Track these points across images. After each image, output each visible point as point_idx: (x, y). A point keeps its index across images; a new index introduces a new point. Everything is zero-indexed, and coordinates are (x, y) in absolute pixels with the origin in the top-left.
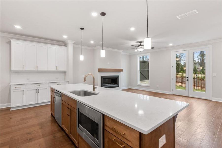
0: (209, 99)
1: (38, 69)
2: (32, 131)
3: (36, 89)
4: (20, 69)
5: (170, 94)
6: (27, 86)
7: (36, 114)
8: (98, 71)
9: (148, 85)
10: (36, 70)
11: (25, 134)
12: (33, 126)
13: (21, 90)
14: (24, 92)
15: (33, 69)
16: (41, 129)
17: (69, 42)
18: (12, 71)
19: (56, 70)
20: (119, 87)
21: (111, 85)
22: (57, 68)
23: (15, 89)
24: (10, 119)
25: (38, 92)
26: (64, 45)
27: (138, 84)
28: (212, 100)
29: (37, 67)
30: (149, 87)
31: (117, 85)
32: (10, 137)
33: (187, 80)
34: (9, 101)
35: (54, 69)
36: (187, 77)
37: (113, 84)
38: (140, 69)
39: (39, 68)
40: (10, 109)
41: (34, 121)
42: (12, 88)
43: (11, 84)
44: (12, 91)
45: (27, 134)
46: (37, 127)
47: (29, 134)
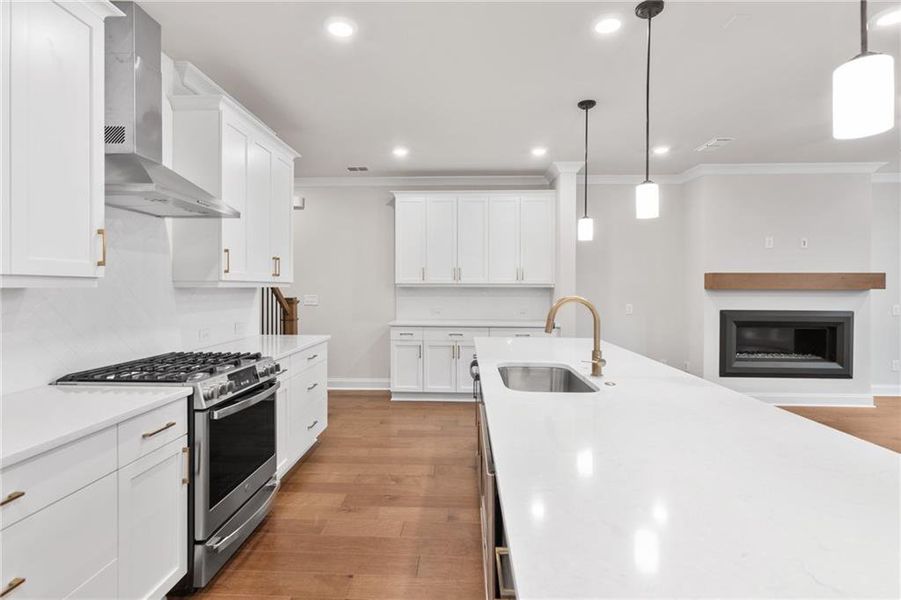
1: (462, 278)
2: (407, 476)
3: (452, 344)
4: (416, 280)
6: (427, 332)
7: (442, 427)
8: (706, 288)
10: (454, 282)
11: (389, 478)
13: (413, 343)
14: (421, 352)
15: (448, 280)
16: (433, 476)
17: (560, 171)
18: (398, 286)
19: (515, 282)
20: (849, 377)
22: (520, 274)
23: (400, 337)
24: (381, 423)
26: (548, 183)
29: (457, 273)
32: (357, 474)
34: (387, 373)
35: (508, 279)
37: (809, 357)
39: (463, 274)
40: (391, 397)
42: (395, 334)
43: (391, 323)
44: (393, 344)
45: (393, 480)
46: (425, 470)
47: (397, 480)
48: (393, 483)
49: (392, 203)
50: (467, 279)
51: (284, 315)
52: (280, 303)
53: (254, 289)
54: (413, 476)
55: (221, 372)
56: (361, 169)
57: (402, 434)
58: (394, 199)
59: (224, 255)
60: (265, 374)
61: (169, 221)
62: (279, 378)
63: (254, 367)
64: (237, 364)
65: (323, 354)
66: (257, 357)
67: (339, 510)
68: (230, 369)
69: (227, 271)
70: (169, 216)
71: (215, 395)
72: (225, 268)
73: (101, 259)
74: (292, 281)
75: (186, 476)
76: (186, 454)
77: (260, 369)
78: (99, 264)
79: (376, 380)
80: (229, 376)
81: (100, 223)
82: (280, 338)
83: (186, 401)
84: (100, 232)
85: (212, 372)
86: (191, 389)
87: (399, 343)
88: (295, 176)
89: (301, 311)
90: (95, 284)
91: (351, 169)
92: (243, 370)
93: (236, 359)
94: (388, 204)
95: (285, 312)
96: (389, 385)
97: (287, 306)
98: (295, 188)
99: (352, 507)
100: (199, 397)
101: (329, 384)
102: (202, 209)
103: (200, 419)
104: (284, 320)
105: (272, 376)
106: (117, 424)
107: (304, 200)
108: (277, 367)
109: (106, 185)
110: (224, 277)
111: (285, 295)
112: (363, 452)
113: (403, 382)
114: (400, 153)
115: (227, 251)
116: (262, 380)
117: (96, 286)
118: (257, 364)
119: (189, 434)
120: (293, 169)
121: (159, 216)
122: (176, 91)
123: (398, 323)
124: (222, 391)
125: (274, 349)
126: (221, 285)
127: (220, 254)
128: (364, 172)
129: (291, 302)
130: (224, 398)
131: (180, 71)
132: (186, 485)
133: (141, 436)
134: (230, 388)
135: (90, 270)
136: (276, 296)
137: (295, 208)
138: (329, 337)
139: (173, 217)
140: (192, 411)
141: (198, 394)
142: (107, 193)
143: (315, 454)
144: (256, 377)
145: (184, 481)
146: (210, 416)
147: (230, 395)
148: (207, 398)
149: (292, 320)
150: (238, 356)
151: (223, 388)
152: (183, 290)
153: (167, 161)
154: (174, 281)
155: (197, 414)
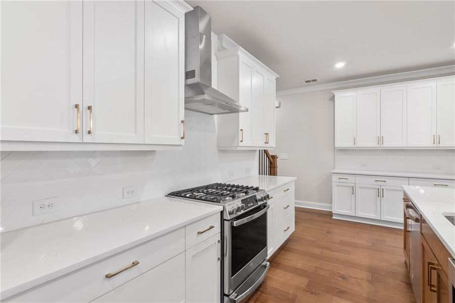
1: (385, 143)
2: (351, 277)
3: (377, 187)
4: (349, 144)
6: (358, 179)
7: (372, 243)
10: (378, 146)
11: (338, 275)
12: (358, 266)
13: (348, 185)
14: (353, 190)
15: (373, 144)
16: (371, 282)
18: (336, 149)
19: (432, 145)
23: (338, 180)
24: (327, 233)
25: (382, 195)
29: (380, 140)
32: (315, 266)
40: (332, 215)
41: (362, 258)
42: (335, 178)
43: (333, 171)
44: (334, 184)
45: (341, 277)
46: (364, 275)
47: (343, 278)
48: (341, 280)
49: (333, 98)
50: (387, 144)
51: (270, 165)
52: (269, 158)
53: (256, 151)
54: (355, 278)
55: (238, 197)
56: (313, 81)
57: (342, 243)
58: (334, 96)
59: (240, 132)
60: (261, 200)
61: (215, 116)
62: (269, 202)
63: (255, 196)
64: (246, 193)
65: (292, 189)
66: (257, 189)
67: (304, 290)
68: (243, 196)
69: (242, 141)
70: (215, 114)
71: (235, 212)
72: (241, 139)
73: (182, 136)
74: (275, 146)
75: (220, 257)
76: (220, 244)
77: (258, 197)
78: (182, 138)
79: (322, 204)
80: (242, 200)
81: (182, 118)
82: (268, 177)
83: (220, 214)
84: (182, 122)
85: (233, 197)
86: (222, 207)
87: (338, 184)
88: (276, 91)
89: (279, 163)
90: (180, 148)
91: (307, 82)
92: (250, 197)
93: (246, 190)
94: (330, 100)
95: (271, 163)
96: (331, 208)
97: (271, 160)
98: (276, 97)
99: (313, 291)
100: (226, 212)
101: (296, 203)
102: (230, 108)
103: (227, 224)
104: (270, 167)
105: (265, 201)
106: (185, 226)
107: (280, 103)
108: (268, 196)
109: (185, 98)
110: (241, 144)
111: (271, 154)
112: (317, 251)
113: (341, 208)
114: (340, 65)
115: (242, 130)
116: (260, 203)
117: (181, 149)
118: (256, 194)
119: (221, 232)
120: (275, 84)
121: (211, 114)
122: (219, 50)
123: (336, 171)
124: (238, 210)
125: (265, 184)
126: (239, 149)
127: (238, 133)
128: (315, 82)
129: (274, 157)
130: (239, 213)
131: (220, 39)
132: (220, 261)
133: (197, 233)
134: (242, 208)
135: (178, 141)
136: (266, 154)
137: (277, 107)
138: (296, 178)
139: (217, 114)
140: (223, 220)
141: (226, 211)
142: (186, 102)
143: (287, 246)
144: (257, 201)
145: (219, 259)
146: (232, 223)
147: (242, 212)
148: (230, 213)
149: (274, 167)
150: (247, 188)
151: (239, 208)
152: (223, 151)
153: (214, 85)
154: (218, 147)
155: (225, 222)
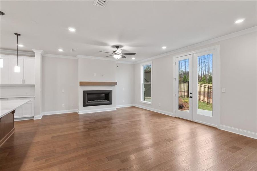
0: (216, 127)
5: (173, 116)
8: (80, 85)
9: (151, 103)
19: (22, 84)
20: (112, 104)
21: (102, 101)
27: (142, 101)
28: (220, 129)
30: (152, 105)
31: (109, 102)
33: (191, 97)
36: (191, 93)
38: (144, 82)
